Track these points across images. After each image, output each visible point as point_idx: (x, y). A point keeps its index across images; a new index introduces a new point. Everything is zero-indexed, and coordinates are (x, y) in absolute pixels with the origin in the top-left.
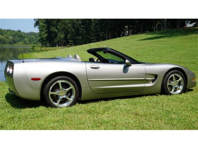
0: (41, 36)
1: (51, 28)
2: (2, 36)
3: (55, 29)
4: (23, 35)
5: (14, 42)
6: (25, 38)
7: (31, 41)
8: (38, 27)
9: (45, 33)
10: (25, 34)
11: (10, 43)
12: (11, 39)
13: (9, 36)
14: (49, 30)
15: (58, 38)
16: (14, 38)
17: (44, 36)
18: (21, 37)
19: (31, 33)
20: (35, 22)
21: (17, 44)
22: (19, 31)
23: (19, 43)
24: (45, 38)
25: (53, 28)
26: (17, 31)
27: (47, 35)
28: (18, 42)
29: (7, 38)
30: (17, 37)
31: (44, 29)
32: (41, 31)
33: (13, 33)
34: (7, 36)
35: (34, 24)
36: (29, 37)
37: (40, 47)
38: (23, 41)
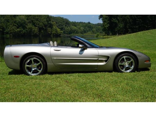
0: (104, 27)
1: (113, 20)
2: (75, 27)
3: (115, 20)
4: (91, 26)
6: (93, 29)
7: (98, 30)
8: (102, 19)
9: (107, 24)
10: (93, 25)
11: (81, 33)
12: (82, 29)
13: (81, 27)
14: (110, 21)
15: (118, 27)
16: (84, 29)
17: (106, 26)
21: (87, 33)
23: (88, 33)
24: (107, 28)
25: (114, 20)
26: (87, 23)
27: (109, 25)
29: (80, 29)
30: (87, 27)
31: (106, 20)
32: (104, 22)
33: (84, 25)
34: (80, 28)
35: (99, 17)
36: (96, 28)
37: (103, 35)
38: (91, 31)
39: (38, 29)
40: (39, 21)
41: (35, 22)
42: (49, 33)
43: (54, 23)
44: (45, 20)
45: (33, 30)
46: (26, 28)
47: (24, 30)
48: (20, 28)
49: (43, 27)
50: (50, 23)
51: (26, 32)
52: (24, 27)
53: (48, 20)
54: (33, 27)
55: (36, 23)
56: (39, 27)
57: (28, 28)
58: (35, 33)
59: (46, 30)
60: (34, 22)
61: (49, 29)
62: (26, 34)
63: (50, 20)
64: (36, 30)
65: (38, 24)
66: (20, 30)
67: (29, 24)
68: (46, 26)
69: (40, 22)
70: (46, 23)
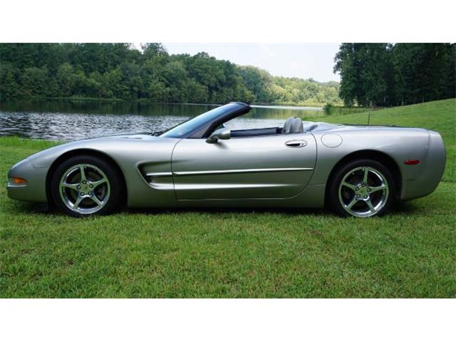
5: (301, 99)
18: (312, 90)
19: (330, 83)
20: (336, 63)
22: (311, 80)
28: (307, 98)
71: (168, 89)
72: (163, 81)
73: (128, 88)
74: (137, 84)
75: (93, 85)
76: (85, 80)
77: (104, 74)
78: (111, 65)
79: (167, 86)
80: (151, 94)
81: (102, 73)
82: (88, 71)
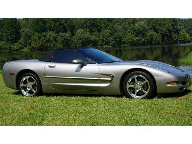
39: (160, 35)
40: (162, 26)
41: (157, 27)
42: (175, 41)
43: (181, 27)
44: (170, 25)
45: (155, 37)
46: (147, 36)
47: (143, 39)
48: (139, 36)
49: (167, 33)
50: (176, 28)
51: (146, 40)
52: (144, 35)
53: (174, 24)
54: (155, 34)
55: (158, 29)
56: (162, 34)
57: (148, 35)
58: (156, 42)
59: (171, 36)
60: (155, 27)
61: (175, 35)
62: (146, 43)
63: (176, 24)
64: (157, 37)
65: (161, 30)
66: (139, 38)
67: (149, 31)
68: (170, 31)
69: (164, 27)
70: (171, 28)
71: (137, 38)
72: (134, 33)
73: (113, 39)
74: (118, 37)
75: (94, 40)
76: (90, 37)
77: (100, 33)
78: (104, 27)
79: (136, 36)
80: (127, 42)
81: (99, 32)
82: (91, 31)
